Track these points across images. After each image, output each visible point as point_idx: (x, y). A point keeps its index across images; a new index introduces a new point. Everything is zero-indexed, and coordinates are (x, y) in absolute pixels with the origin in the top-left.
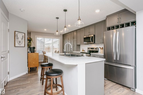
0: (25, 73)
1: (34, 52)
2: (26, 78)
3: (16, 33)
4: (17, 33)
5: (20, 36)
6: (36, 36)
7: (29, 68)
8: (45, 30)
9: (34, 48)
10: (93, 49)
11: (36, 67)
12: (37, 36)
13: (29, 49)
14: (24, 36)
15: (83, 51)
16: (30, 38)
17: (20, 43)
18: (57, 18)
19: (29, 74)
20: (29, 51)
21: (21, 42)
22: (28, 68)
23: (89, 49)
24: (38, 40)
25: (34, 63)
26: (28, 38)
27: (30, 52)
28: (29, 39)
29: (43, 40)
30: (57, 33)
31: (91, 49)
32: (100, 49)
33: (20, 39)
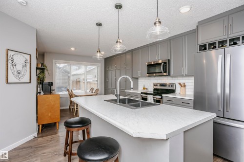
0: (31, 137)
1: (50, 93)
2: (33, 149)
3: (10, 53)
4: (13, 53)
5: (19, 60)
6: (54, 61)
7: (41, 126)
8: (73, 49)
9: (51, 84)
10: (165, 85)
11: (56, 123)
12: (56, 60)
13: (41, 85)
14: (29, 61)
15: (144, 89)
16: (42, 64)
17: (20, 76)
18: (99, 25)
19: (40, 139)
20: (40, 90)
21: (23, 74)
22: (39, 126)
23: (157, 85)
24: (60, 68)
25: (50, 115)
26: (37, 65)
27: (42, 93)
28: (40, 66)
29: (67, 69)
30: (98, 54)
31: (161, 85)
32: (178, 87)
33: (19, 67)
